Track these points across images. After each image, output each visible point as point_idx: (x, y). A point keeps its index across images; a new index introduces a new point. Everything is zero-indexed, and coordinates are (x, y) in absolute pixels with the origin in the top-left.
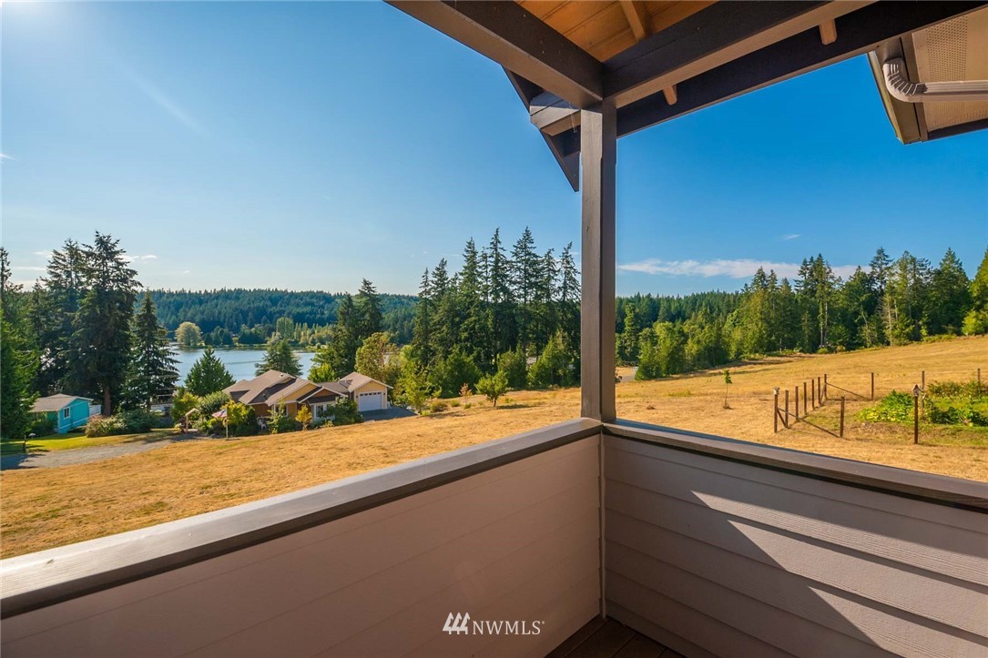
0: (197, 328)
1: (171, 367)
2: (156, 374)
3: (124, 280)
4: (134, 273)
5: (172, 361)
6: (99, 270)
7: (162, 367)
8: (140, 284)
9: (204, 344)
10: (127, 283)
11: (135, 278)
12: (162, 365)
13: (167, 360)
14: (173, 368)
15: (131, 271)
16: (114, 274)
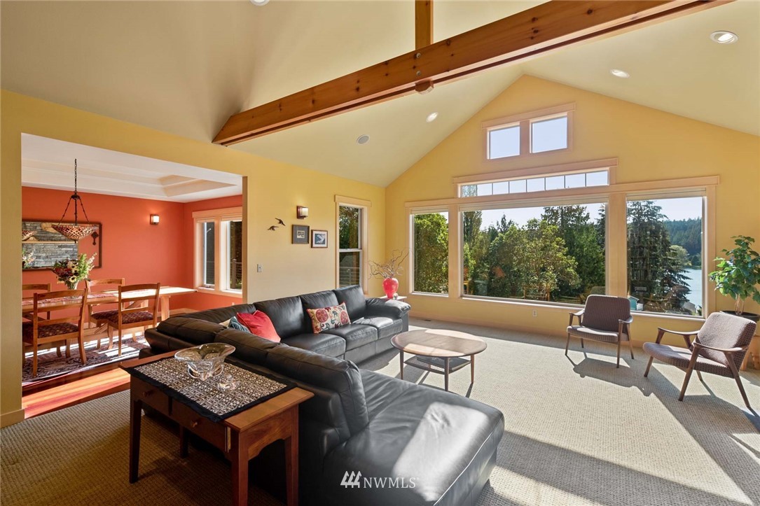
0: (684, 250)
1: (682, 282)
2: (670, 286)
3: (653, 214)
4: (660, 208)
5: (684, 277)
6: (635, 209)
7: (676, 282)
8: (665, 216)
9: (690, 264)
10: (655, 216)
11: (661, 212)
12: (676, 280)
13: (679, 276)
14: (685, 283)
15: (657, 207)
16: (646, 211)
